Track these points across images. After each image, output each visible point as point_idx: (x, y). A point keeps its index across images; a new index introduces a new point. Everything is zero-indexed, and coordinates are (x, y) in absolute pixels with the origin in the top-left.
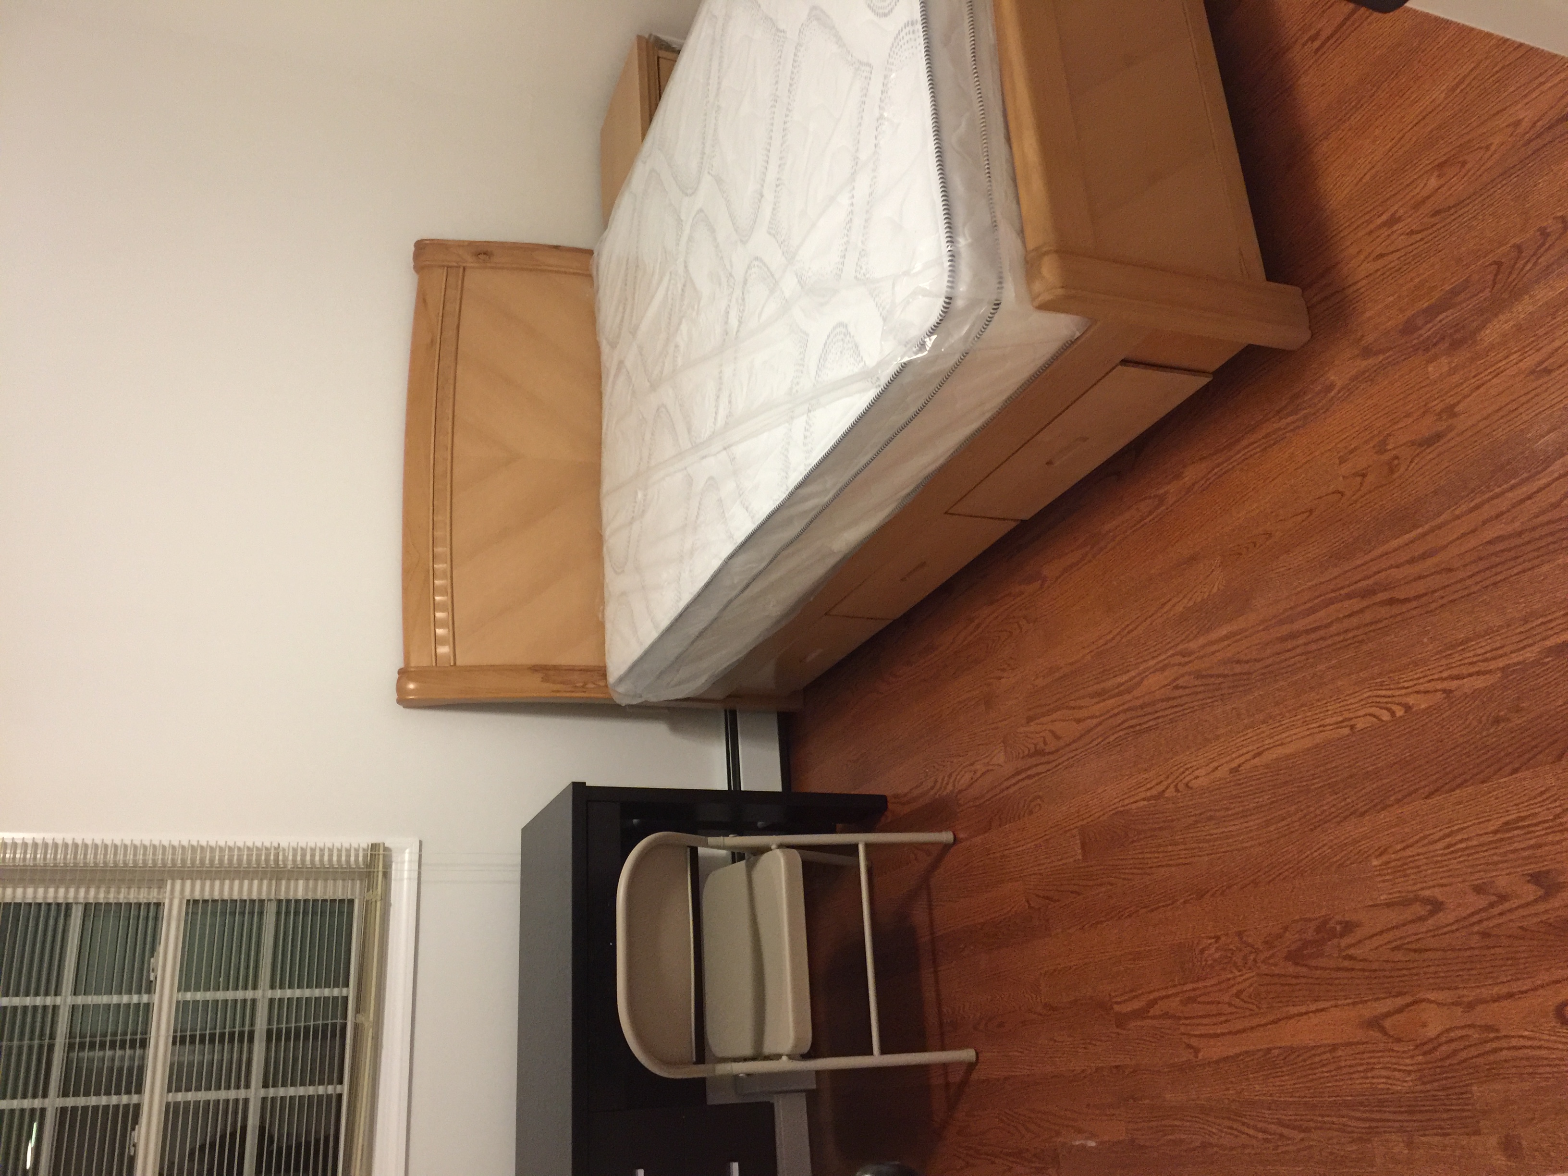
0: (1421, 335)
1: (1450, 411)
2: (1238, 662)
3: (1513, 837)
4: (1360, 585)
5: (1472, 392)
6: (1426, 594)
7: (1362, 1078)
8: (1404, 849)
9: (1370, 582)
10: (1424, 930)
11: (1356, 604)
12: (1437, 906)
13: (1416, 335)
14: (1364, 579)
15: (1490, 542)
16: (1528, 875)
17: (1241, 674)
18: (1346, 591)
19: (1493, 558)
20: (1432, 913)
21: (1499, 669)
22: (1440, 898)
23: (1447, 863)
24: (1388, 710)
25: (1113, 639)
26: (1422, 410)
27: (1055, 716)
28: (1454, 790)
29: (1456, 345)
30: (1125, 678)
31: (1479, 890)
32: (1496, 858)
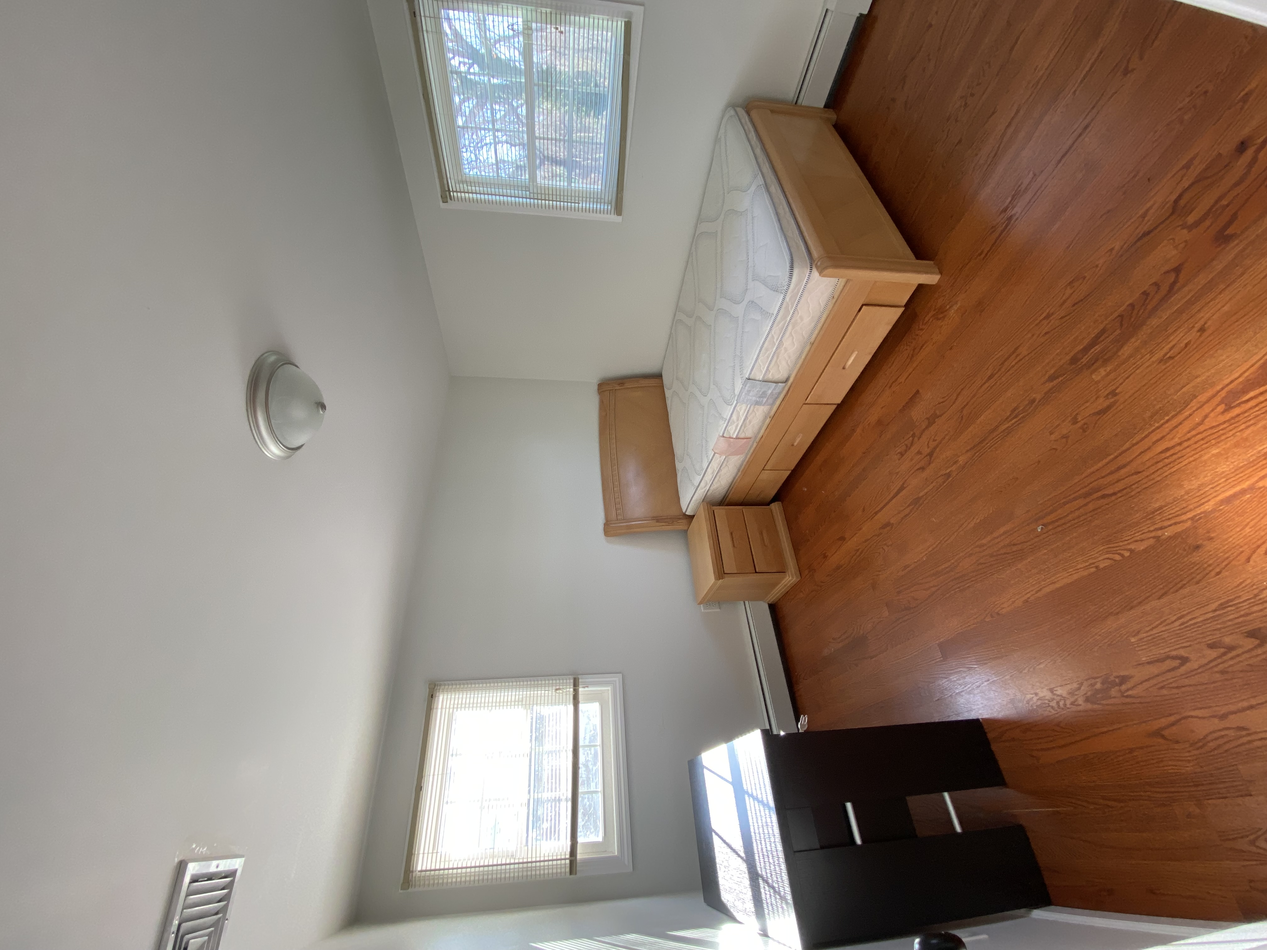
0: (1082, 362)
1: (1113, 393)
2: (1014, 545)
3: (1228, 611)
4: (1080, 492)
5: (1125, 381)
6: (1125, 489)
7: (1156, 767)
8: (1152, 629)
9: (1087, 489)
10: (1179, 675)
11: (1081, 502)
12: (1184, 660)
13: (1079, 363)
14: (1083, 488)
15: (1161, 452)
16: (1245, 632)
17: (1017, 551)
18: (1072, 496)
19: (1166, 460)
20: (1182, 665)
21: (1189, 519)
22: (1186, 655)
23: (1184, 633)
24: (1119, 554)
25: (937, 546)
26: (1094, 397)
27: (912, 589)
28: (1177, 591)
29: (1106, 362)
30: (946, 565)
31: (1212, 646)
32: (1219, 626)
